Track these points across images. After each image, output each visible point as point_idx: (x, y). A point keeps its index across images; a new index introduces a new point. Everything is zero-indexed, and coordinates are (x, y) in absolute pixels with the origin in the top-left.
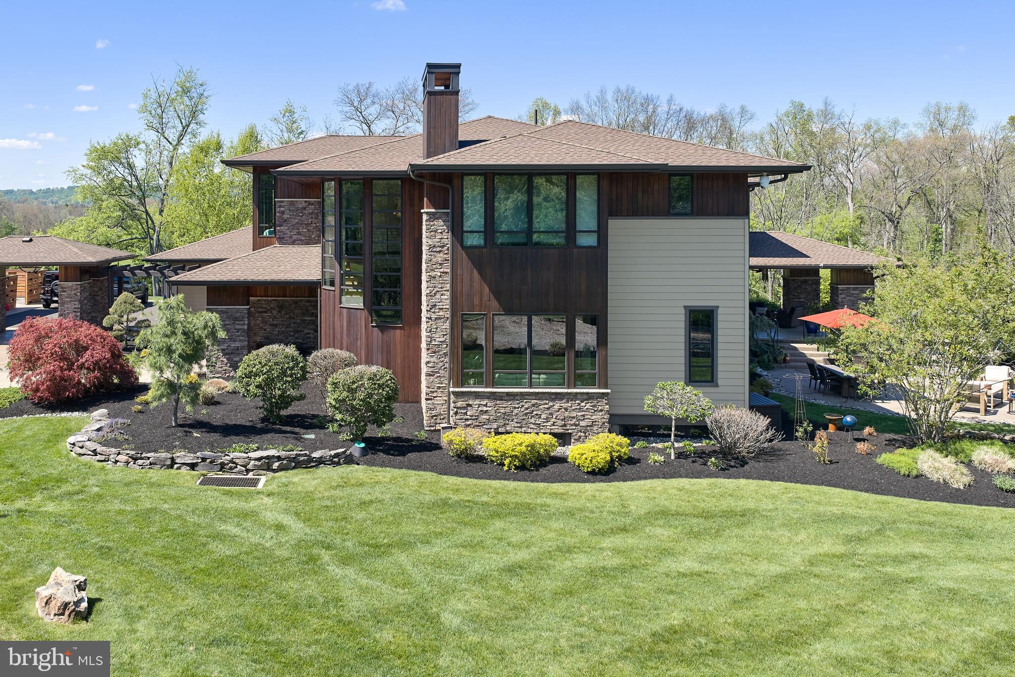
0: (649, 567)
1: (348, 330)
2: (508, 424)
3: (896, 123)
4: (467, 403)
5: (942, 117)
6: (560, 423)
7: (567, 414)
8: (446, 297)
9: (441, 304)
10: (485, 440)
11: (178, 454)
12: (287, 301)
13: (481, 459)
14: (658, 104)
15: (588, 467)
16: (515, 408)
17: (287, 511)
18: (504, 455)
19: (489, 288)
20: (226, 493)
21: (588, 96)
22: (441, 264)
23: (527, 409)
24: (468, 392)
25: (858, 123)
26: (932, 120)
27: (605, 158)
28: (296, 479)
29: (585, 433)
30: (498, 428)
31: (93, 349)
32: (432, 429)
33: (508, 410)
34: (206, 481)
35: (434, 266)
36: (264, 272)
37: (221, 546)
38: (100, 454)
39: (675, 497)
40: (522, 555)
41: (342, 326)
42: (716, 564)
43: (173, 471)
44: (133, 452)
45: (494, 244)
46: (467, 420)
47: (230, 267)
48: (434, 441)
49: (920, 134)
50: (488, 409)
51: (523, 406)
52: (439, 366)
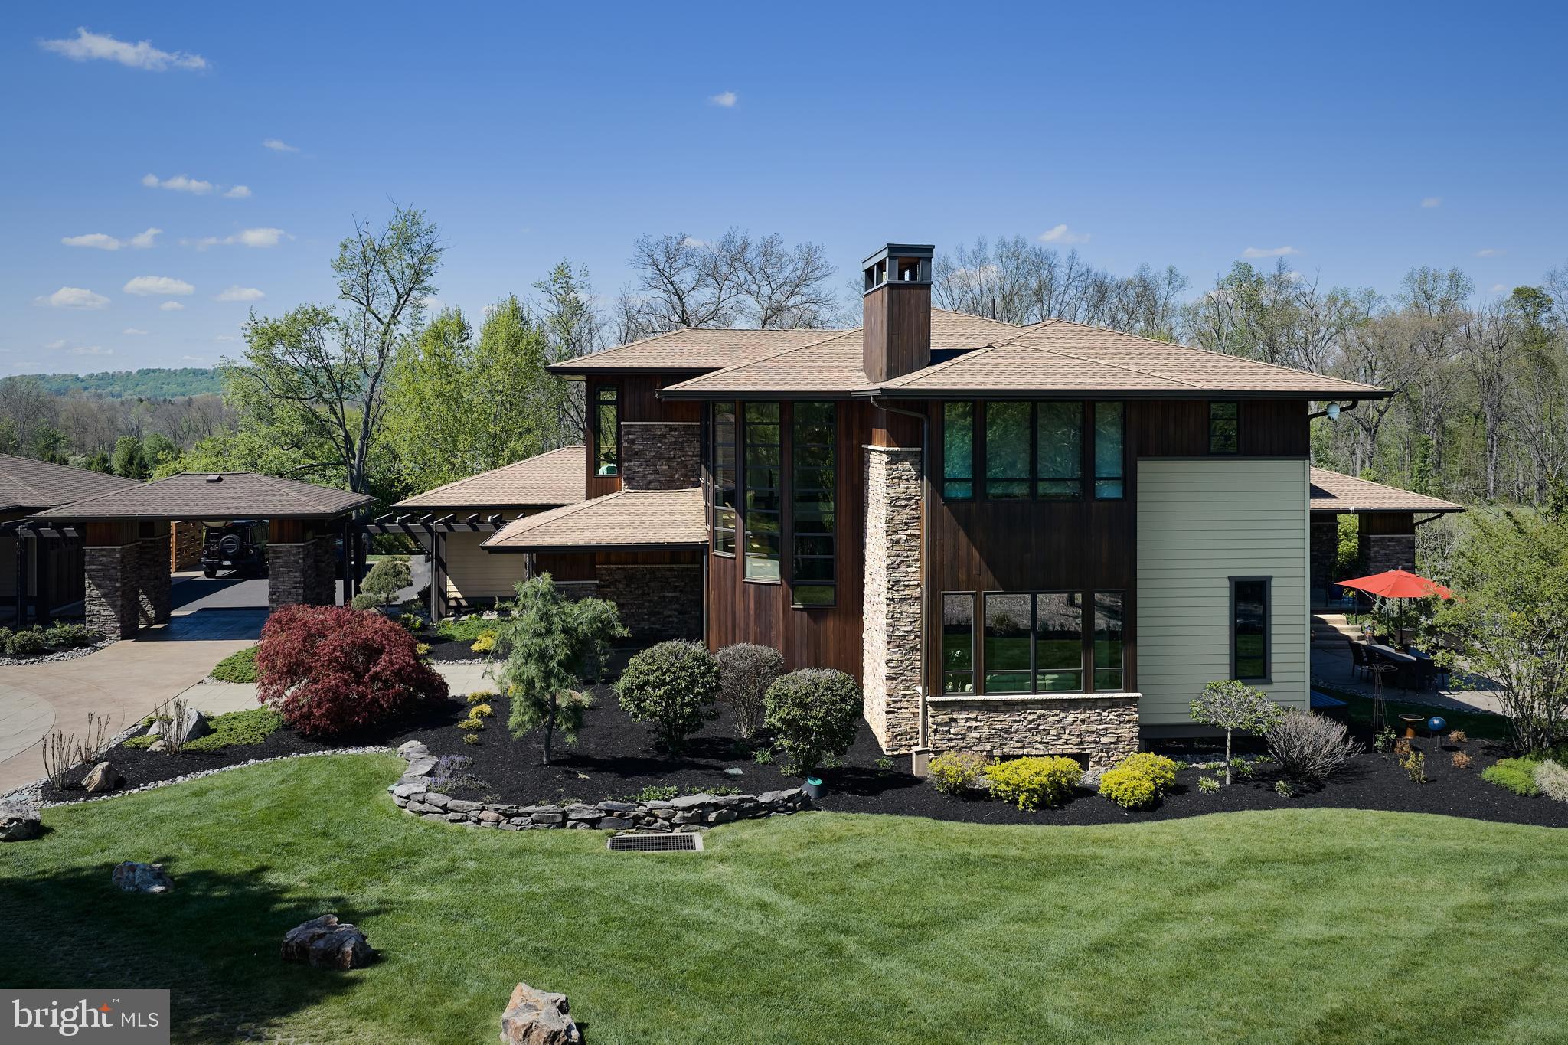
0: (1267, 935)
1: (758, 616)
2: (1005, 744)
3: (1370, 294)
4: (950, 716)
5: (1429, 288)
6: (1075, 740)
7: (1084, 728)
8: (914, 569)
9: (907, 579)
10: (988, 769)
11: (572, 807)
12: (638, 570)
13: (983, 795)
14: (1054, 262)
15: (1129, 801)
16: (1015, 722)
17: (761, 883)
18: (1018, 788)
19: (980, 554)
20: (662, 860)
21: (960, 250)
22: (906, 524)
23: (1030, 722)
24: (952, 702)
25: (1323, 292)
26: (1417, 291)
27: (1138, 380)
28: (745, 835)
29: (1107, 753)
30: (992, 750)
31: (391, 653)
32: (896, 753)
33: (1005, 725)
34: (618, 845)
35: (898, 527)
36: (622, 531)
37: (700, 938)
38: (453, 811)
39: (1254, 838)
40: (1102, 930)
41: (747, 609)
42: (1346, 924)
43: (567, 831)
44: (505, 807)
45: (986, 495)
46: (951, 740)
47: (571, 524)
48: (903, 771)
49: (1400, 308)
50: (978, 724)
51: (1025, 719)
52: (905, 666)
